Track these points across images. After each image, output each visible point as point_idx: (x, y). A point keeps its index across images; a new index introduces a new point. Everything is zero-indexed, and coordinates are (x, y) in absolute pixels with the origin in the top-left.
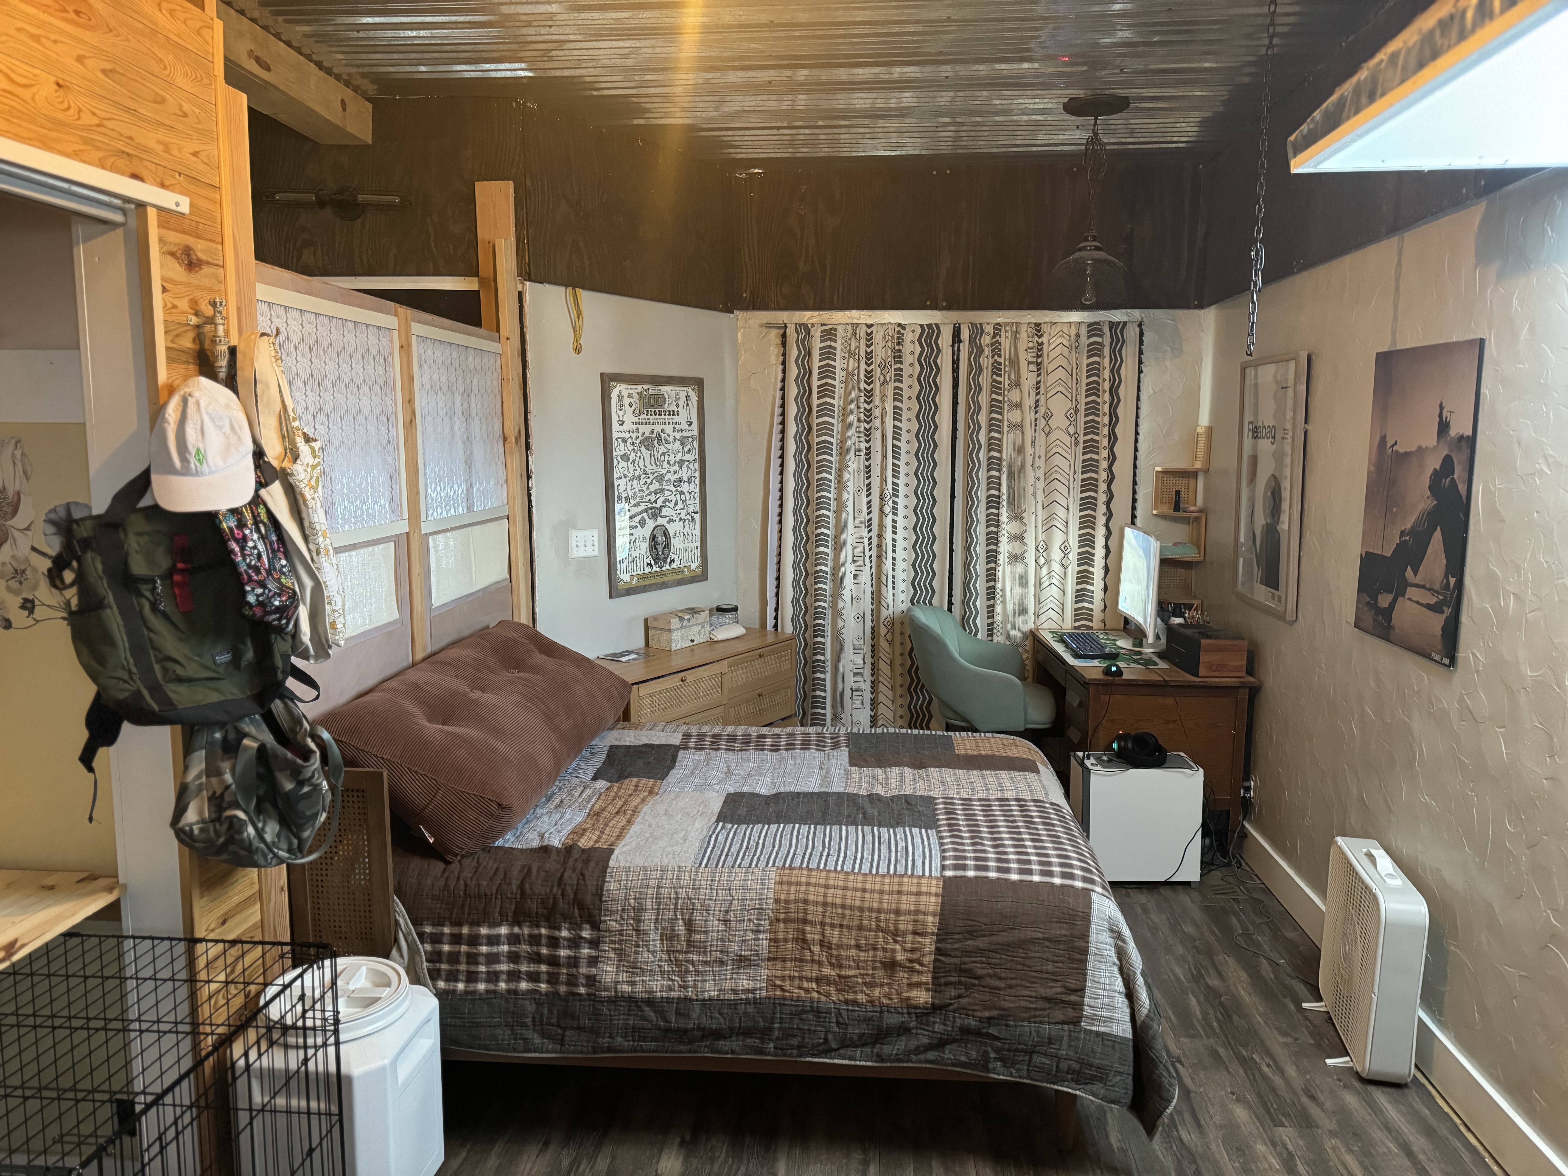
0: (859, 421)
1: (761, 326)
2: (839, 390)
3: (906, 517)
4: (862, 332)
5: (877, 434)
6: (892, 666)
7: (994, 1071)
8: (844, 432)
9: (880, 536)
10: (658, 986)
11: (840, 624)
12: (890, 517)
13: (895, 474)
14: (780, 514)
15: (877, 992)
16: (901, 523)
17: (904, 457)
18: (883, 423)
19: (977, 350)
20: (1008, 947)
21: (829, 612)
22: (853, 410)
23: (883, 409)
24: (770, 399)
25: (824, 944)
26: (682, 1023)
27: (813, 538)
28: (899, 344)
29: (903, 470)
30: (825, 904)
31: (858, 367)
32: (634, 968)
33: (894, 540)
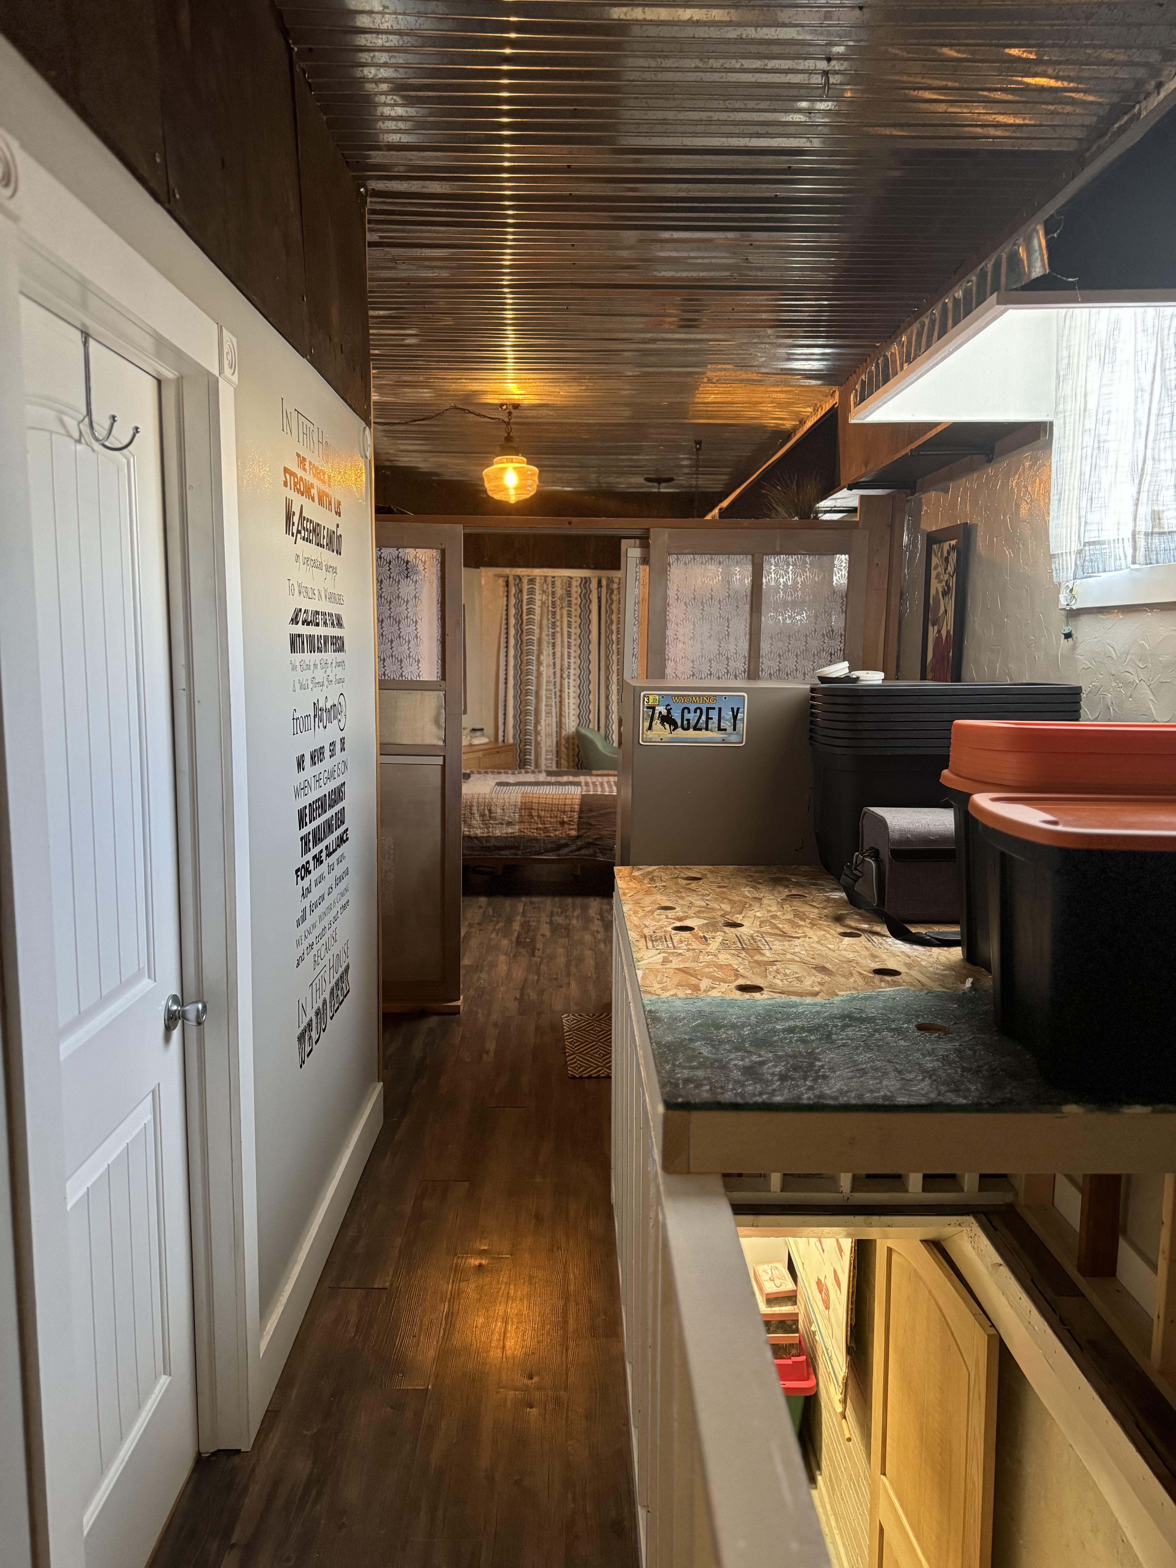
0: (548, 628)
1: (495, 575)
2: (538, 611)
3: (574, 680)
4: (549, 580)
5: (558, 635)
6: (568, 761)
7: (599, 857)
8: (540, 634)
9: (561, 691)
10: (479, 832)
11: (539, 738)
12: (567, 680)
13: (569, 657)
14: (506, 679)
15: (557, 833)
16: (572, 683)
17: (573, 648)
18: (562, 629)
19: (610, 591)
20: (604, 814)
21: (533, 732)
22: (545, 622)
23: (562, 622)
24: (499, 616)
25: (539, 817)
26: (488, 844)
27: (524, 692)
28: (569, 587)
29: (573, 654)
30: (539, 803)
31: (548, 599)
32: (470, 826)
33: (569, 693)
